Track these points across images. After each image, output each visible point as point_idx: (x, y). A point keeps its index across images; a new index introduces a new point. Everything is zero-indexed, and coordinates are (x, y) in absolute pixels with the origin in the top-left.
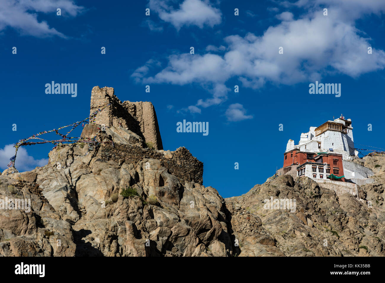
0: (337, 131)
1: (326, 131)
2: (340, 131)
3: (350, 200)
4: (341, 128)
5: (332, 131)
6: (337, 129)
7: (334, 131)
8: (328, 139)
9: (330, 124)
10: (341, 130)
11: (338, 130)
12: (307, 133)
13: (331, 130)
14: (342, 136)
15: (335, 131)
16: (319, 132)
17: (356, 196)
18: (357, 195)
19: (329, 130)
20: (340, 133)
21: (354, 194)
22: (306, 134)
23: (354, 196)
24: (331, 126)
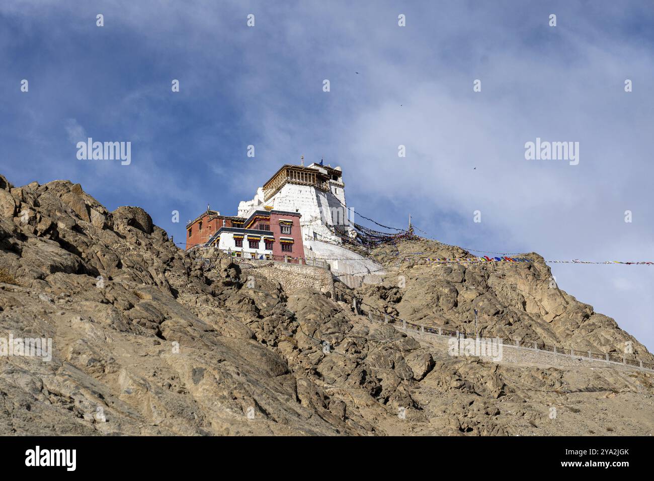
0: (305, 185)
1: (283, 185)
2: (313, 185)
3: (311, 299)
4: (313, 179)
5: (294, 185)
6: (306, 180)
7: (299, 184)
8: (288, 201)
9: (292, 169)
10: (314, 182)
11: (308, 183)
12: (251, 200)
13: (292, 183)
14: (317, 196)
15: (302, 184)
16: (270, 191)
17: (328, 295)
18: (331, 292)
19: (289, 183)
20: (313, 189)
21: (324, 290)
22: (249, 203)
23: (324, 294)
24: (292, 175)
